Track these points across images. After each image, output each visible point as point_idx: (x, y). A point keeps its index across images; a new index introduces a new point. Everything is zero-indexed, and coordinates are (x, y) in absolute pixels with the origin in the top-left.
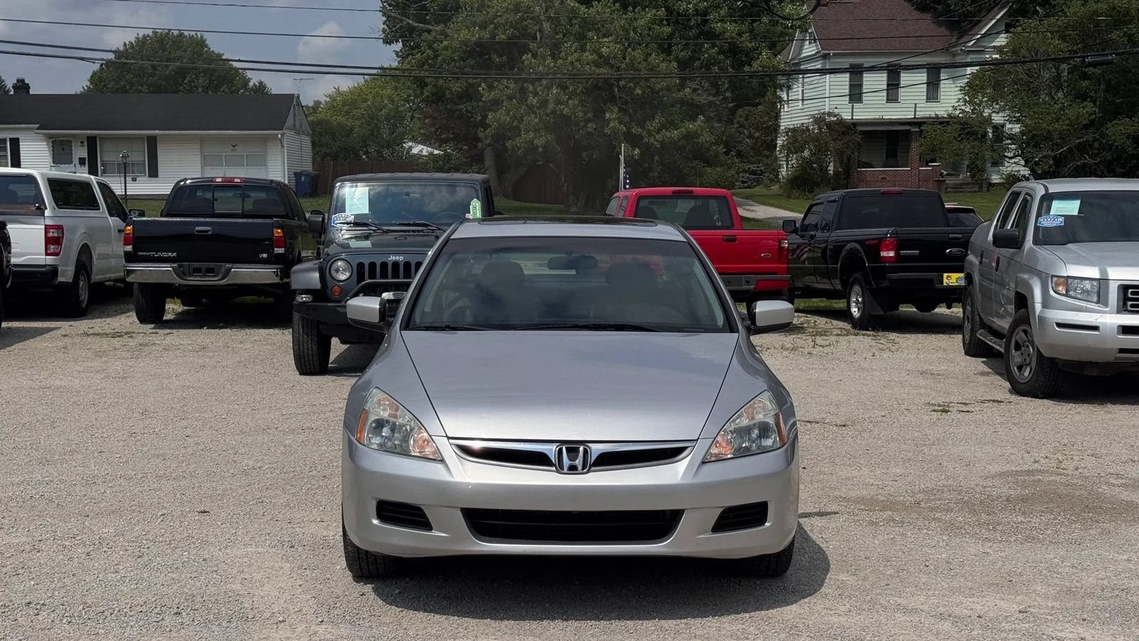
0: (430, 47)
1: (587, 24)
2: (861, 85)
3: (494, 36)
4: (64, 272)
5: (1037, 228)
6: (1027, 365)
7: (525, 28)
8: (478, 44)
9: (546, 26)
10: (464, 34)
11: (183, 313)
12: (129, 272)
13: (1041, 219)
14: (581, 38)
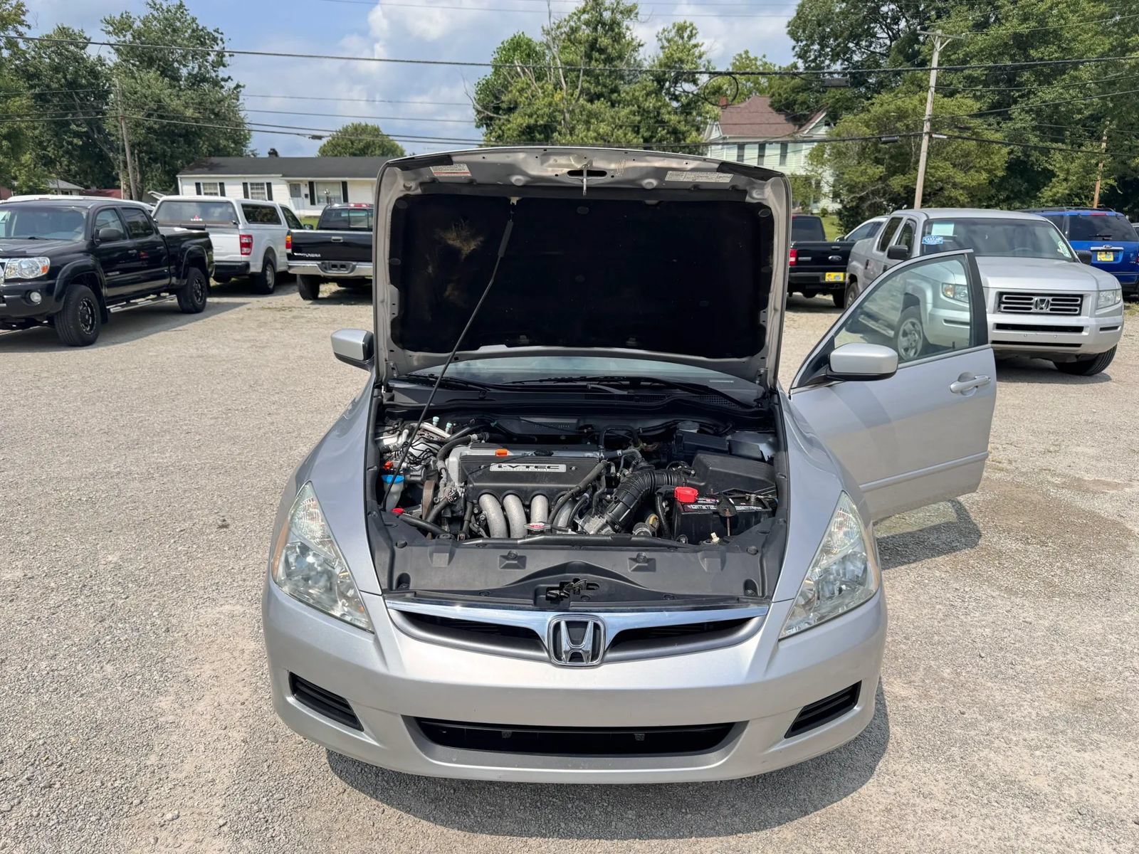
0: (500, 129)
1: (591, 115)
2: (743, 156)
3: (536, 121)
4: (254, 266)
5: (922, 246)
6: (912, 348)
7: (555, 117)
8: (528, 127)
9: (567, 115)
10: (520, 120)
11: (338, 292)
12: (290, 267)
13: (925, 238)
14: (588, 122)
